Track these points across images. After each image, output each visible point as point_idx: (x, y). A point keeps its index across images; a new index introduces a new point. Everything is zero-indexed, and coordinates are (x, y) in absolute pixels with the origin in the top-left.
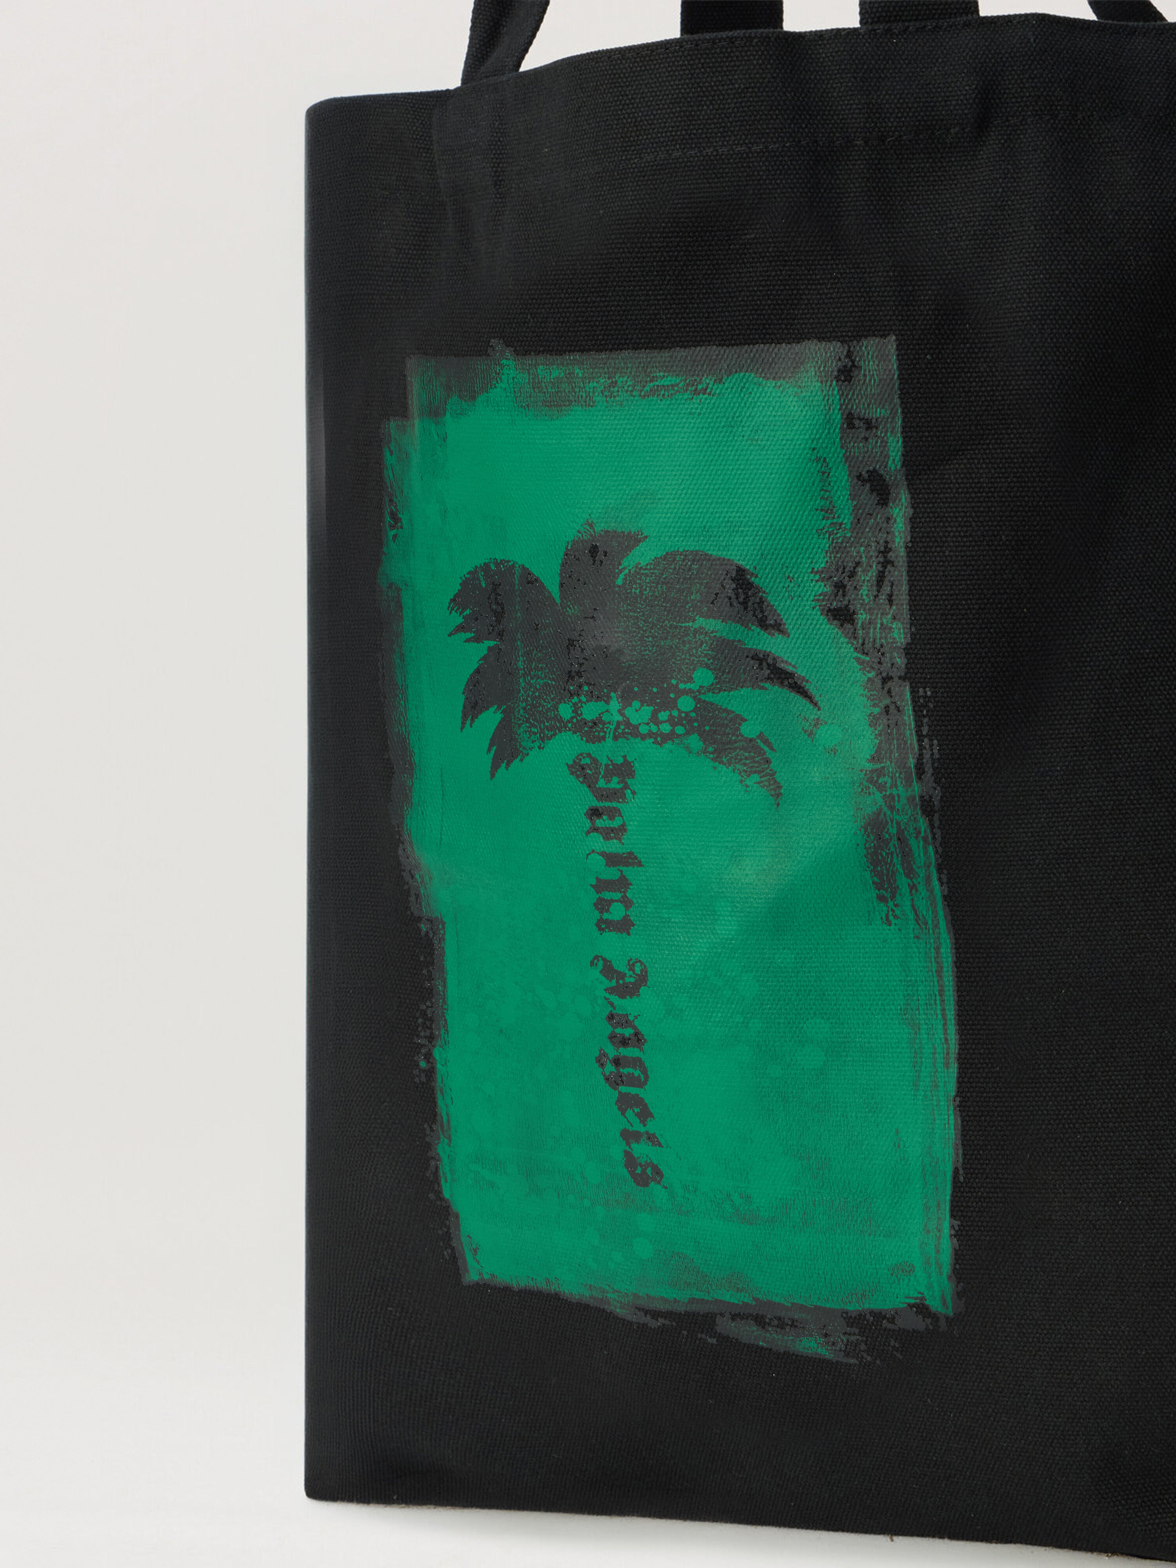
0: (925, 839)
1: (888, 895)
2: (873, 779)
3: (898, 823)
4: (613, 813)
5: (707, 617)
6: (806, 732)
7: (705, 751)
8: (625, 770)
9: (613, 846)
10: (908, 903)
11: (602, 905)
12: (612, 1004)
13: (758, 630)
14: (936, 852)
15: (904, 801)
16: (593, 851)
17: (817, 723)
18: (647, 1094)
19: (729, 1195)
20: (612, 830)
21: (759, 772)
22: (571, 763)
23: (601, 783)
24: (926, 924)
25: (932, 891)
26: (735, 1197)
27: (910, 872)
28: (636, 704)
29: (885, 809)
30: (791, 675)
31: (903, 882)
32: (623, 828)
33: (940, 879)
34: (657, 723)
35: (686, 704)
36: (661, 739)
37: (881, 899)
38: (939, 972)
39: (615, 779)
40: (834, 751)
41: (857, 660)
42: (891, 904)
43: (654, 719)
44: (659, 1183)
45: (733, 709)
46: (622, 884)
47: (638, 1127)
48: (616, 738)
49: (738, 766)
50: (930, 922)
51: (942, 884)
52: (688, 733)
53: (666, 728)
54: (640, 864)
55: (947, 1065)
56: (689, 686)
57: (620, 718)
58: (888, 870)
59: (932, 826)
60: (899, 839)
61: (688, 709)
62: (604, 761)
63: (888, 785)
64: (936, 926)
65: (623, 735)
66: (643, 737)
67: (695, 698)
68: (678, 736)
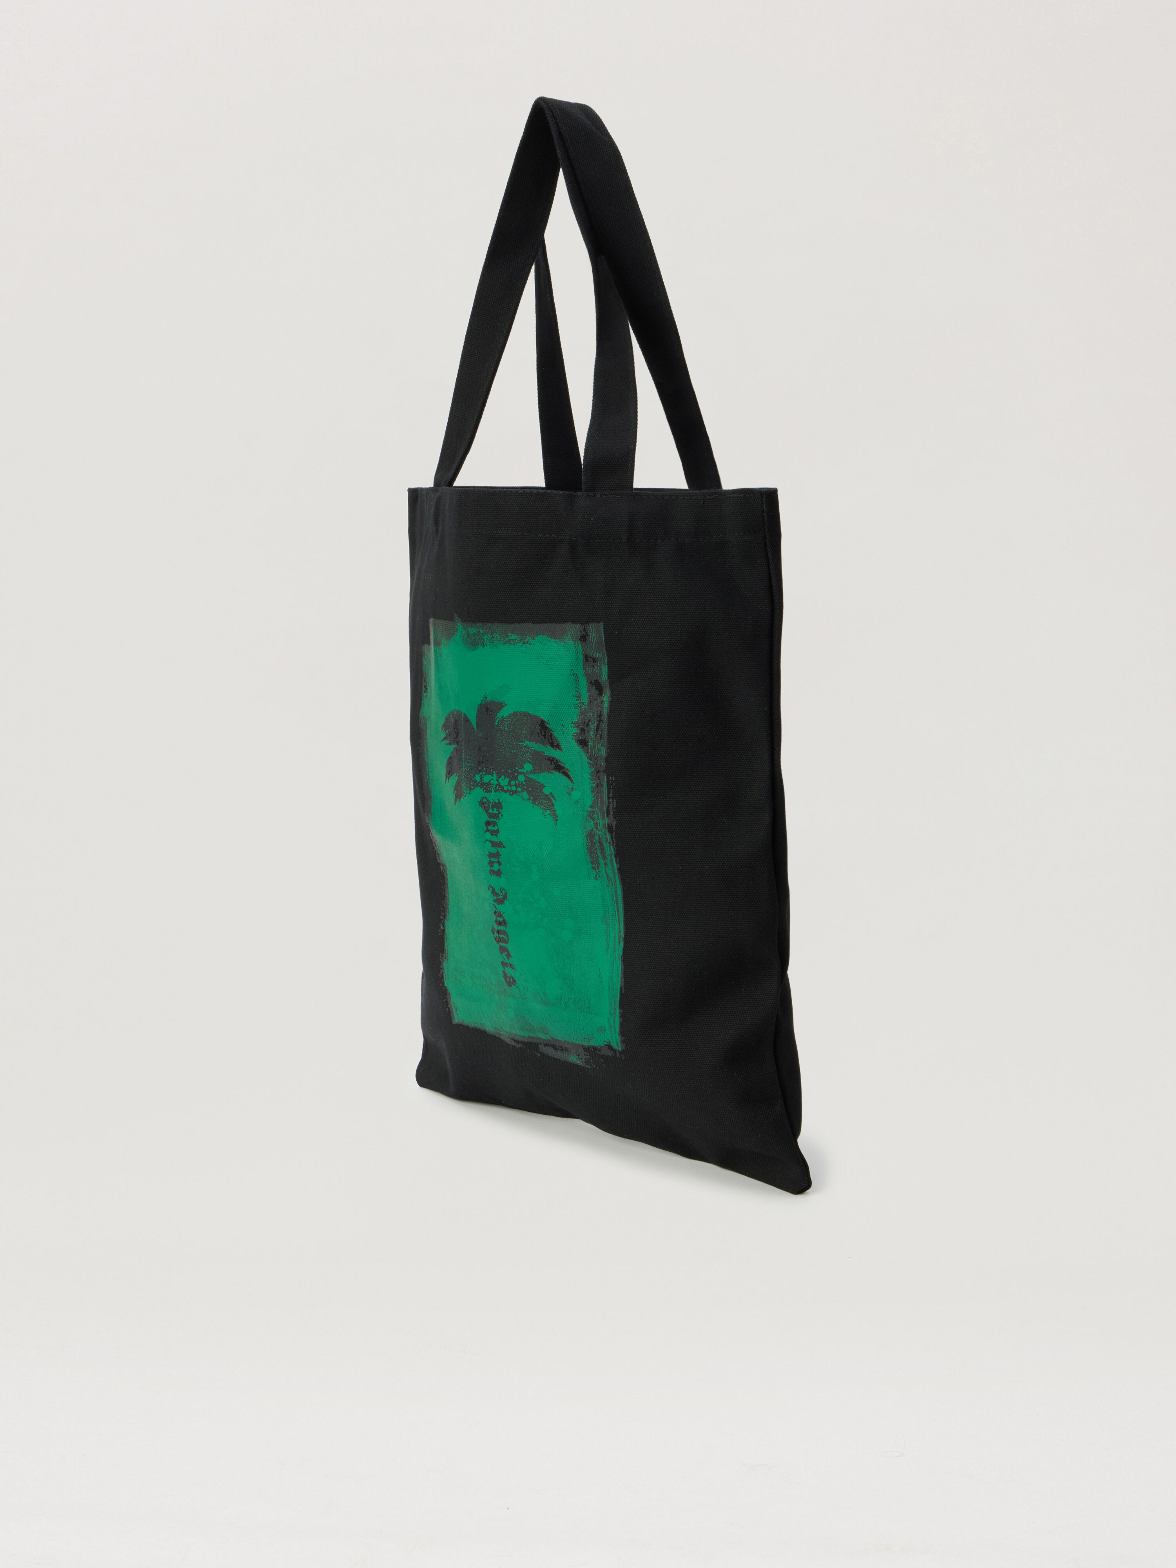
0: (609, 843)
1: (596, 867)
2: (591, 815)
3: (599, 835)
4: (495, 824)
5: (529, 741)
6: (568, 793)
7: (529, 799)
8: (499, 805)
9: (494, 839)
10: (604, 871)
11: (491, 864)
12: (495, 907)
13: (550, 747)
14: (614, 849)
15: (602, 826)
16: (487, 840)
17: (572, 789)
18: (509, 946)
19: (539, 993)
20: (494, 831)
21: (549, 810)
22: (480, 801)
23: (490, 811)
24: (611, 880)
25: (613, 866)
26: (541, 993)
27: (604, 857)
28: (503, 777)
29: (594, 829)
30: (563, 768)
31: (602, 861)
32: (498, 831)
33: (616, 861)
34: (511, 786)
35: (521, 778)
36: (513, 793)
37: (594, 868)
38: (617, 901)
39: (495, 809)
40: (577, 802)
41: (588, 762)
42: (597, 871)
43: (509, 784)
44: (515, 985)
46: (497, 855)
47: (506, 961)
48: (495, 791)
49: (542, 806)
50: (613, 880)
51: (617, 863)
53: (514, 788)
54: (504, 847)
55: (619, 942)
56: (522, 770)
57: (497, 783)
58: (596, 856)
59: (612, 838)
60: (599, 842)
61: (522, 781)
62: (492, 801)
63: (596, 818)
64: (615, 882)
65: (498, 790)
66: (506, 792)
67: (525, 776)
68: (519, 792)
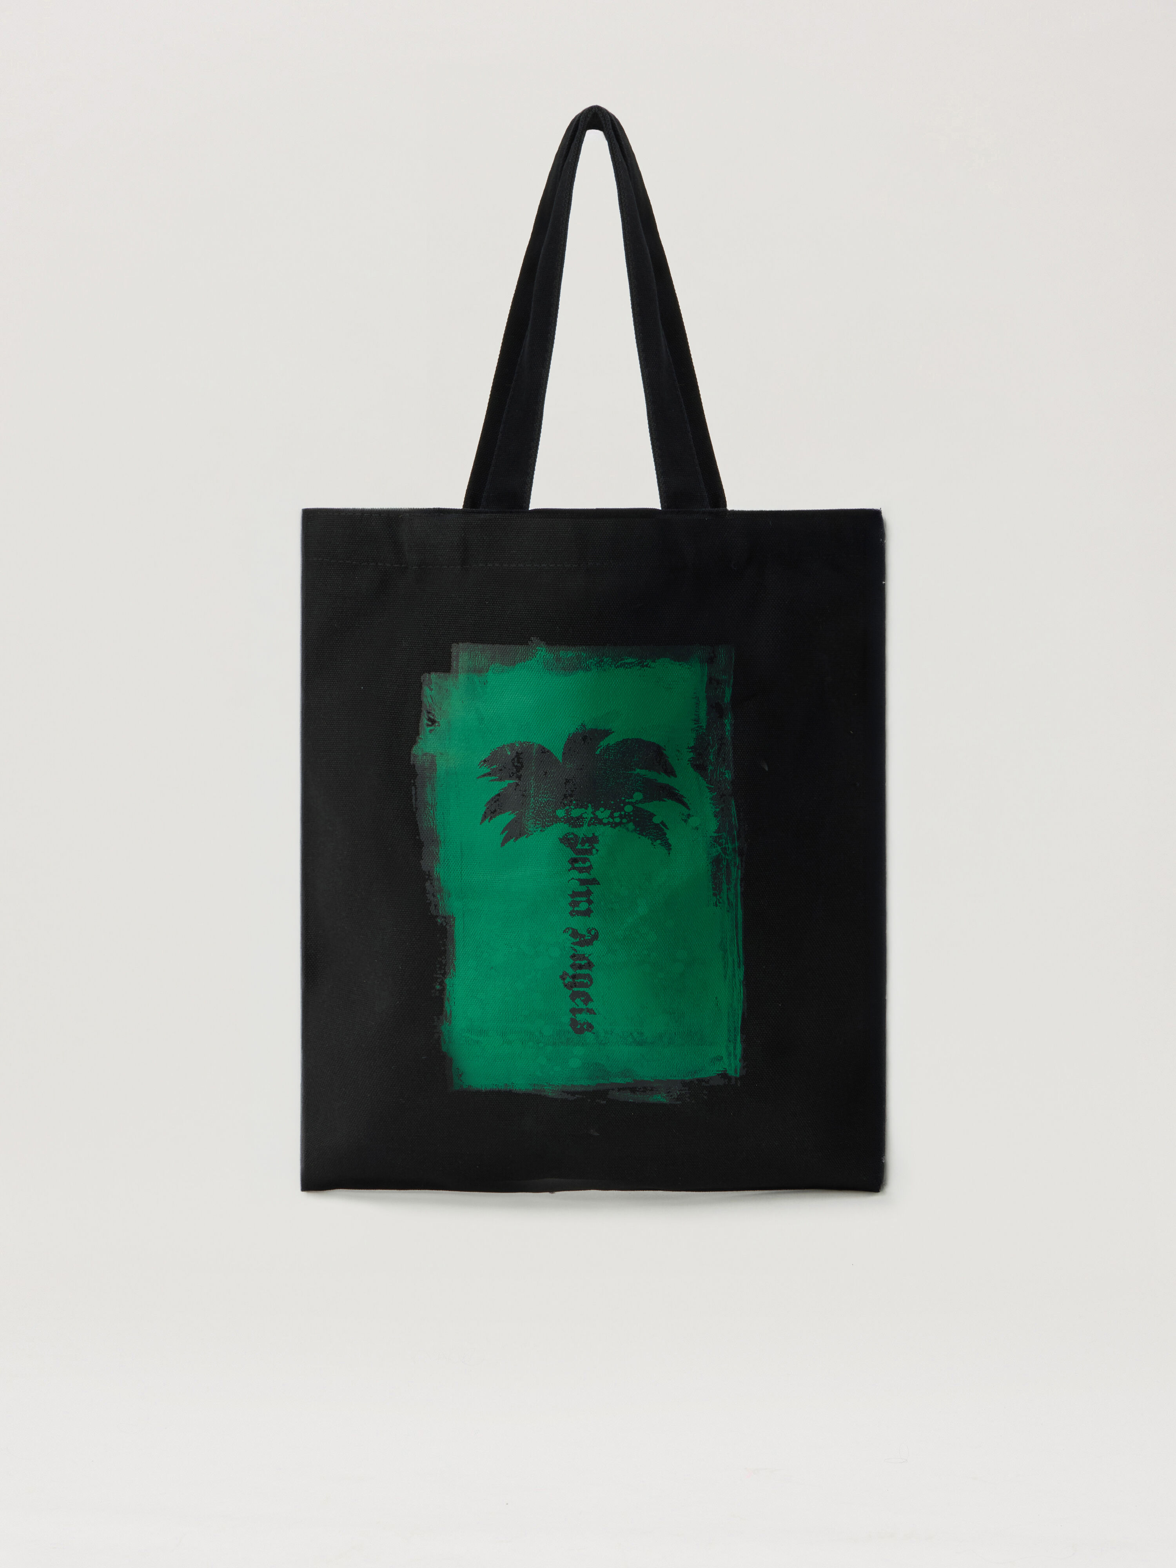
0: (738, 868)
1: (718, 893)
2: (716, 840)
3: (727, 860)
4: (584, 860)
5: (641, 768)
6: (683, 820)
7: (635, 830)
8: (593, 840)
9: (584, 876)
10: (725, 897)
11: (574, 904)
12: (575, 950)
13: (664, 774)
14: (742, 873)
15: (730, 850)
16: (573, 878)
17: (689, 816)
18: (590, 991)
19: (631, 1034)
20: (584, 868)
21: (660, 839)
22: (561, 837)
23: (579, 846)
24: (732, 905)
25: (736, 890)
26: (635, 1034)
27: (729, 882)
28: (602, 809)
29: (722, 854)
30: (677, 794)
31: (725, 887)
32: (590, 867)
33: (741, 885)
34: (613, 818)
35: (628, 809)
36: (615, 825)
37: (715, 895)
38: (737, 927)
39: (587, 845)
40: (697, 828)
41: (708, 787)
42: (718, 897)
43: (612, 816)
44: (590, 1031)
45: (650, 811)
46: (588, 893)
47: (582, 1006)
48: (589, 825)
49: (650, 837)
50: (734, 904)
51: (741, 887)
52: (628, 822)
53: (618, 820)
54: (598, 884)
55: (739, 967)
56: (630, 800)
57: (592, 816)
58: (719, 881)
59: (742, 861)
60: (727, 867)
61: (629, 811)
62: (581, 836)
63: (724, 843)
64: (737, 905)
65: (594, 824)
66: (605, 824)
67: (633, 806)
68: (624, 823)
